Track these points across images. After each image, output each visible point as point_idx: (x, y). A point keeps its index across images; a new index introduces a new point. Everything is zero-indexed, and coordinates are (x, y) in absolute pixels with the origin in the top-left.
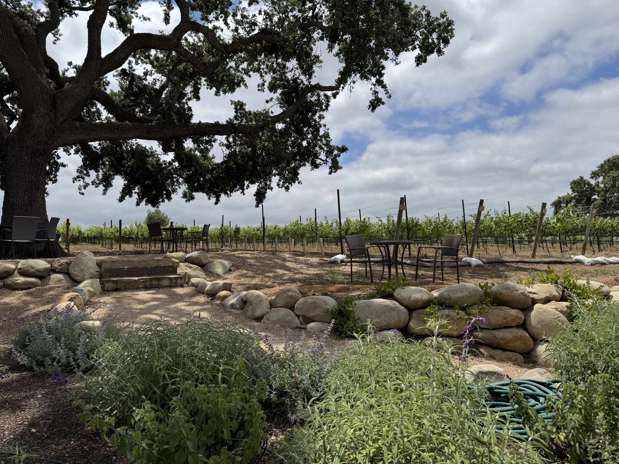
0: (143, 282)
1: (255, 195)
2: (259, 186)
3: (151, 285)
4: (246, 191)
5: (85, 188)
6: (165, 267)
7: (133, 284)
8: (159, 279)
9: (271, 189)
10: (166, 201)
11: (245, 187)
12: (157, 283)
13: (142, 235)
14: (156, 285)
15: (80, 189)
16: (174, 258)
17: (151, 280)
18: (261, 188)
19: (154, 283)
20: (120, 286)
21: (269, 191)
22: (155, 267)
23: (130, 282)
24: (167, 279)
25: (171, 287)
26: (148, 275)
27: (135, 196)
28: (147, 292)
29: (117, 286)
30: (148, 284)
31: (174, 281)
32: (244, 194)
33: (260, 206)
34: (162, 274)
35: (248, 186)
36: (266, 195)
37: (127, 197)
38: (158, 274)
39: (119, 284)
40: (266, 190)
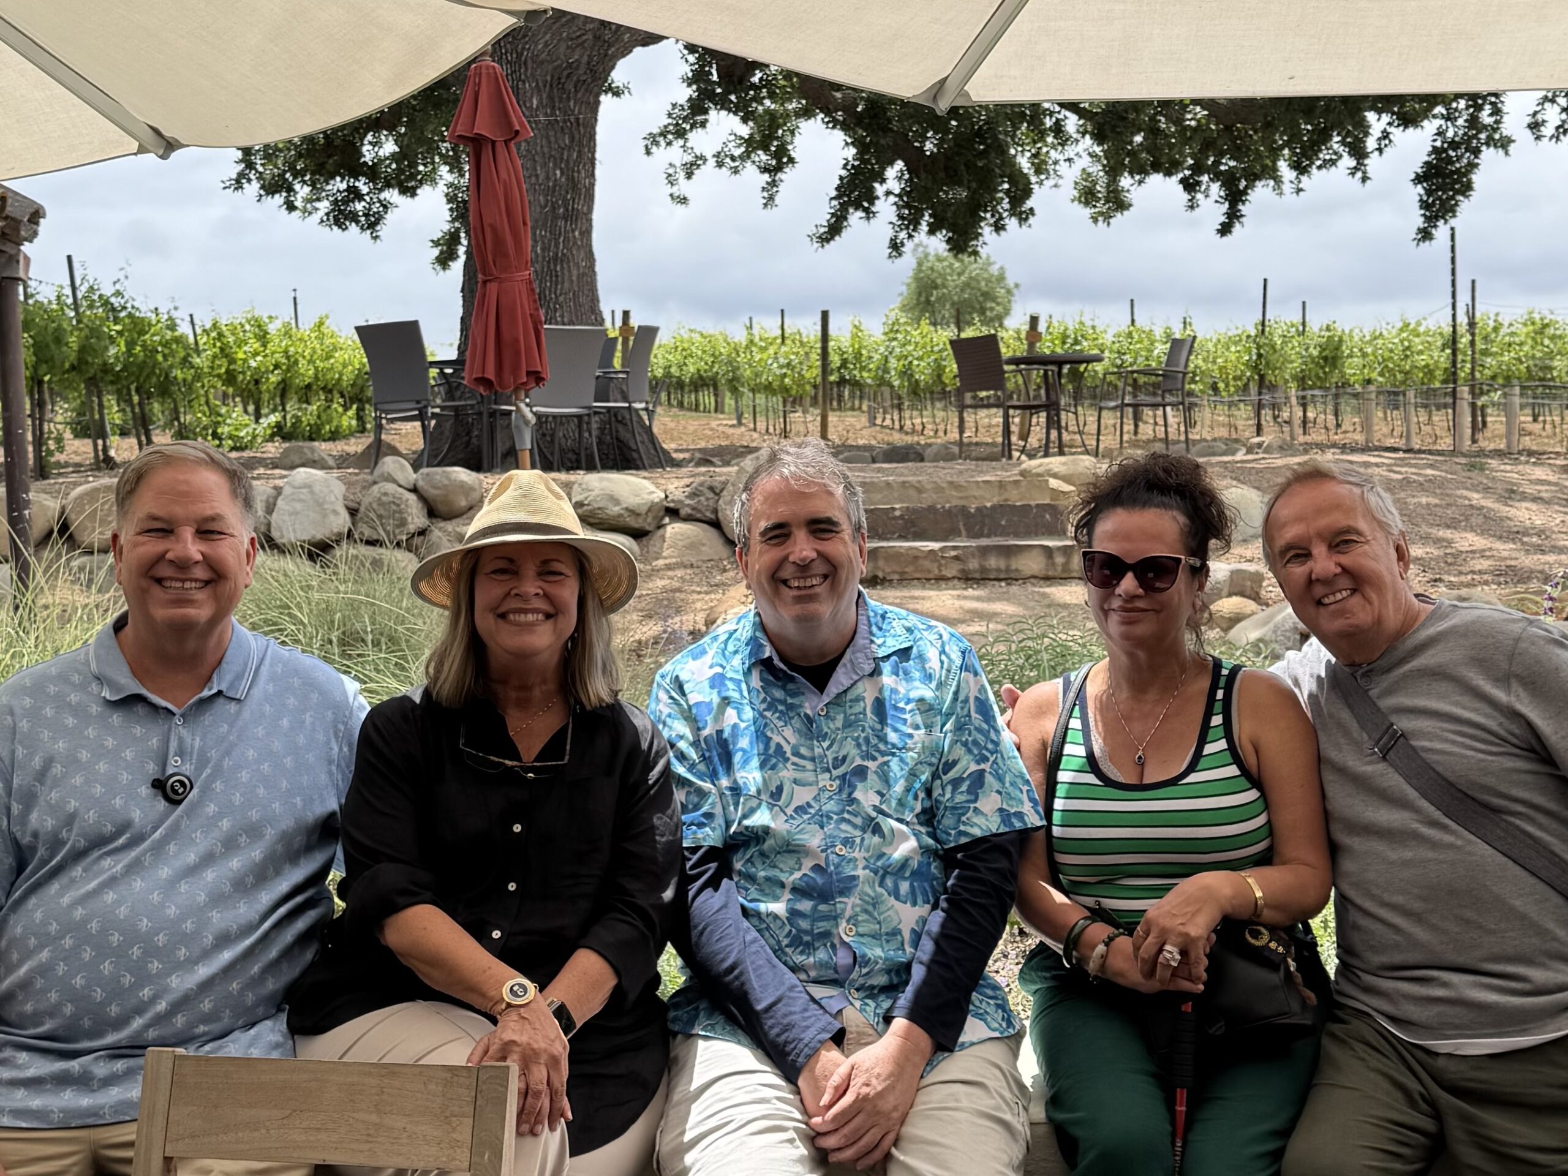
0: (956, 558)
1: (1418, 179)
2: (1440, 133)
3: (983, 569)
4: (1373, 163)
5: (689, 176)
6: (1026, 508)
7: (927, 564)
8: (1009, 552)
9: (1504, 144)
10: (1012, 223)
11: (1371, 143)
12: (1002, 564)
13: (906, 373)
14: (998, 570)
15: (671, 180)
16: (1055, 476)
17: (984, 551)
18: (1454, 145)
19: (993, 562)
20: (884, 568)
21: (1488, 155)
22: (993, 507)
23: (916, 557)
24: (1035, 552)
25: (1048, 579)
26: (972, 535)
27: (886, 209)
28: (970, 592)
29: (876, 568)
30: (973, 564)
31: (1059, 560)
32: (1364, 179)
33: (1441, 231)
34: (1017, 535)
35: (1386, 135)
36: (1477, 178)
37: (855, 217)
38: (1004, 533)
39: (881, 563)
40: (1476, 152)
